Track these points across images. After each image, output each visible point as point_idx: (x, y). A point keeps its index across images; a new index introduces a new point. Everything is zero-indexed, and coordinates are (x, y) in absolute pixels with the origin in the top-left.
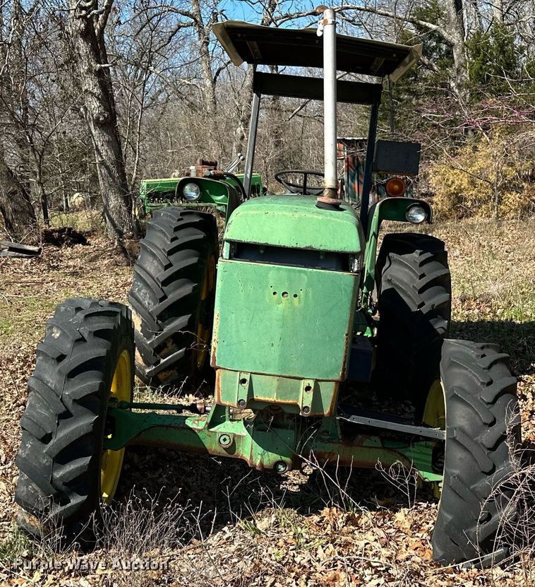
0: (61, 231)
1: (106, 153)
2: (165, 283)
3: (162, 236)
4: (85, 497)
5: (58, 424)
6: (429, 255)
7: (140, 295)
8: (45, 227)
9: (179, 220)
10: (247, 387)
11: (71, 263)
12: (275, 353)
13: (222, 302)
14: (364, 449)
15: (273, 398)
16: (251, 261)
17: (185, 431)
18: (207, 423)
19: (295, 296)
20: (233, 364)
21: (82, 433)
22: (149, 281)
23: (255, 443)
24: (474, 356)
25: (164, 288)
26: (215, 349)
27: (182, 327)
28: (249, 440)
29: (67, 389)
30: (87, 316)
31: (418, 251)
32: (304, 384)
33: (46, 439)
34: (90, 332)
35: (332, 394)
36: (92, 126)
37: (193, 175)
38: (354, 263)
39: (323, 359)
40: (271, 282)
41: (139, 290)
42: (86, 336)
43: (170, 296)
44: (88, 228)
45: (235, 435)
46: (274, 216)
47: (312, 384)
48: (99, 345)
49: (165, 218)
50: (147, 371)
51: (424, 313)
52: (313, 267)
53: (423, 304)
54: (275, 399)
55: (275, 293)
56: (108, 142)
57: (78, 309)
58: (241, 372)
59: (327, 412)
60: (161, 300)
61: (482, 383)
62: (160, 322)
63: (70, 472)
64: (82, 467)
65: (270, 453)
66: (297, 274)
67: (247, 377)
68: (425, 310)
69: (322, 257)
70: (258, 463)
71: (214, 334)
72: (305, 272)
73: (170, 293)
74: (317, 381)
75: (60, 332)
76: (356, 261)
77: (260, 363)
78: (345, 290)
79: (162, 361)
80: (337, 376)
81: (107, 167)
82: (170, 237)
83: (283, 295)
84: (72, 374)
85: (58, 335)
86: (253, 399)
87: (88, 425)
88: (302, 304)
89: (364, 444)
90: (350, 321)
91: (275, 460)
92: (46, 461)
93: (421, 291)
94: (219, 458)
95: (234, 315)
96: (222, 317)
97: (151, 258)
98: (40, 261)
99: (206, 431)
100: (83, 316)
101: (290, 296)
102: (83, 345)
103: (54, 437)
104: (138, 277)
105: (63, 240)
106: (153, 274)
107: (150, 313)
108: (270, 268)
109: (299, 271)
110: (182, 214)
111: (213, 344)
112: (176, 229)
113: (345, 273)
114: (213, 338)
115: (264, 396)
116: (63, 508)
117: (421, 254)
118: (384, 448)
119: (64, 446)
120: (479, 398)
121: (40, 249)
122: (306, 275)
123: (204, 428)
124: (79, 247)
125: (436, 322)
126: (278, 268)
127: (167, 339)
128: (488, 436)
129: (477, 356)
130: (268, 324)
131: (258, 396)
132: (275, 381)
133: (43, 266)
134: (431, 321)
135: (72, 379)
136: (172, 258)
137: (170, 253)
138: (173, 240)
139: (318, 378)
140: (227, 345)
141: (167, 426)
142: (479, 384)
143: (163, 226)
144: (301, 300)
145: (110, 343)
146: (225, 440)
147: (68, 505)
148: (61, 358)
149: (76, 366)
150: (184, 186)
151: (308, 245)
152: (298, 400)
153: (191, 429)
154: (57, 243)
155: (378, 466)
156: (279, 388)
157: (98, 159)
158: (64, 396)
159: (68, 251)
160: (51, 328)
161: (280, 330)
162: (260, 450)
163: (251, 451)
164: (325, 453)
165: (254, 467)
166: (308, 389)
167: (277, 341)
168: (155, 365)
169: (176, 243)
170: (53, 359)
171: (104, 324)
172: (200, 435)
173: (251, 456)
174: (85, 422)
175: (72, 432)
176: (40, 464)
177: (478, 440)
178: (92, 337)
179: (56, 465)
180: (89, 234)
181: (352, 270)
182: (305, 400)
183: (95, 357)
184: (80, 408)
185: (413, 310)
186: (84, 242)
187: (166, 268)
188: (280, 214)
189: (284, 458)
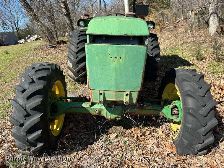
0: (60, 41)
1: (68, 22)
2: (77, 53)
3: (75, 38)
4: (42, 144)
5: (25, 119)
6: (153, 39)
7: (70, 57)
8: (57, 40)
9: (80, 33)
10: (103, 96)
11: (63, 48)
12: (113, 83)
13: (89, 63)
14: (147, 110)
15: (113, 99)
16: (99, 43)
17: (82, 108)
18: (90, 105)
19: (121, 58)
20: (96, 87)
21: (35, 122)
22: (73, 53)
23: (108, 112)
24: (191, 76)
25: (77, 54)
26: (88, 82)
27: (83, 66)
28: (105, 110)
29: (27, 104)
30: (36, 71)
31: (150, 38)
32: (125, 93)
33: (22, 125)
34: (36, 78)
35: (137, 96)
36: (64, 16)
37: (82, 18)
38: (146, 41)
39: (133, 83)
40: (110, 53)
41: (70, 55)
42: (35, 80)
43: (79, 57)
44: (67, 40)
45: (100, 109)
46: (108, 21)
47: (129, 93)
48: (41, 83)
49: (76, 33)
50: (76, 78)
51: (153, 56)
52: (128, 44)
53: (153, 54)
54: (114, 99)
55: (111, 58)
56: (68, 19)
57: (33, 68)
58: (100, 90)
59: (135, 102)
60: (77, 58)
61: (198, 88)
62: (77, 64)
63: (34, 137)
64: (38, 135)
65: (113, 115)
66: (121, 48)
67: (103, 92)
68: (153, 55)
69: (131, 39)
70: (109, 118)
71: (87, 76)
72: (124, 47)
73: (79, 56)
74: (130, 92)
75: (24, 79)
76: (147, 40)
77: (107, 87)
78: (142, 54)
79: (80, 75)
80: (139, 89)
81: (69, 25)
82: (77, 39)
83: (115, 58)
84: (29, 98)
85: (24, 80)
86: (106, 100)
87: (38, 119)
88: (124, 61)
89: (147, 109)
90: (144, 67)
91: (115, 117)
92: (23, 134)
93: (152, 50)
94: (95, 116)
95: (94, 68)
96: (89, 69)
97: (72, 46)
98: (56, 48)
99: (90, 108)
100: (34, 71)
101: (118, 58)
102: (34, 84)
103: (24, 124)
104: (69, 52)
105: (61, 43)
106: (73, 50)
107: (74, 62)
108: (109, 46)
109: (122, 46)
110: (81, 32)
111: (88, 80)
112: (79, 36)
113: (143, 46)
114: (87, 78)
115: (110, 98)
116: (35, 148)
117: (151, 39)
118: (154, 109)
119: (29, 128)
120: (198, 94)
121: (56, 46)
122: (125, 48)
123: (89, 107)
124: (65, 44)
125: (156, 59)
126: (112, 46)
127: (80, 69)
128: (204, 111)
129: (192, 76)
130: (109, 71)
131: (108, 98)
132: (114, 93)
133: (57, 49)
134: (155, 58)
135: (29, 100)
136: (78, 45)
137: (78, 43)
138: (78, 40)
139: (131, 91)
140: (93, 80)
141: (76, 107)
142: (197, 88)
143: (75, 35)
144: (123, 60)
145: (46, 82)
146: (97, 110)
147: (37, 147)
148: (24, 91)
149: (30, 94)
150: (79, 22)
151: (125, 33)
152: (123, 99)
153: (84, 108)
154: (60, 44)
155: (153, 117)
156: (115, 95)
157: (66, 24)
158: (26, 107)
159: (62, 45)
160: (21, 77)
161: (115, 73)
162: (110, 114)
163: (107, 114)
164: (133, 112)
165: (108, 120)
166: (127, 95)
167: (113, 78)
168: (78, 76)
169: (79, 41)
170: (20, 92)
171: (43, 74)
172: (88, 109)
173: (107, 116)
174: (36, 117)
175: (31, 122)
176: (21, 134)
177: (199, 113)
178: (38, 80)
179: (27, 135)
180: (67, 41)
181: (145, 44)
182: (126, 99)
183: (38, 89)
184: (34, 111)
185: (150, 56)
186: (66, 43)
187: (77, 48)
188: (111, 19)
189: (118, 116)
